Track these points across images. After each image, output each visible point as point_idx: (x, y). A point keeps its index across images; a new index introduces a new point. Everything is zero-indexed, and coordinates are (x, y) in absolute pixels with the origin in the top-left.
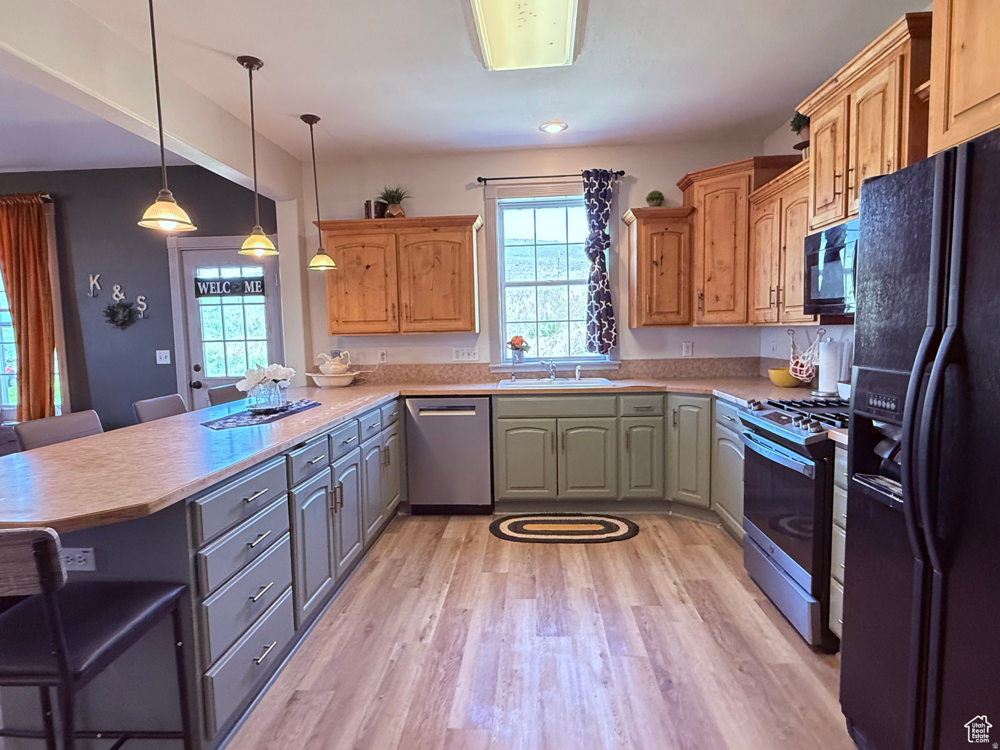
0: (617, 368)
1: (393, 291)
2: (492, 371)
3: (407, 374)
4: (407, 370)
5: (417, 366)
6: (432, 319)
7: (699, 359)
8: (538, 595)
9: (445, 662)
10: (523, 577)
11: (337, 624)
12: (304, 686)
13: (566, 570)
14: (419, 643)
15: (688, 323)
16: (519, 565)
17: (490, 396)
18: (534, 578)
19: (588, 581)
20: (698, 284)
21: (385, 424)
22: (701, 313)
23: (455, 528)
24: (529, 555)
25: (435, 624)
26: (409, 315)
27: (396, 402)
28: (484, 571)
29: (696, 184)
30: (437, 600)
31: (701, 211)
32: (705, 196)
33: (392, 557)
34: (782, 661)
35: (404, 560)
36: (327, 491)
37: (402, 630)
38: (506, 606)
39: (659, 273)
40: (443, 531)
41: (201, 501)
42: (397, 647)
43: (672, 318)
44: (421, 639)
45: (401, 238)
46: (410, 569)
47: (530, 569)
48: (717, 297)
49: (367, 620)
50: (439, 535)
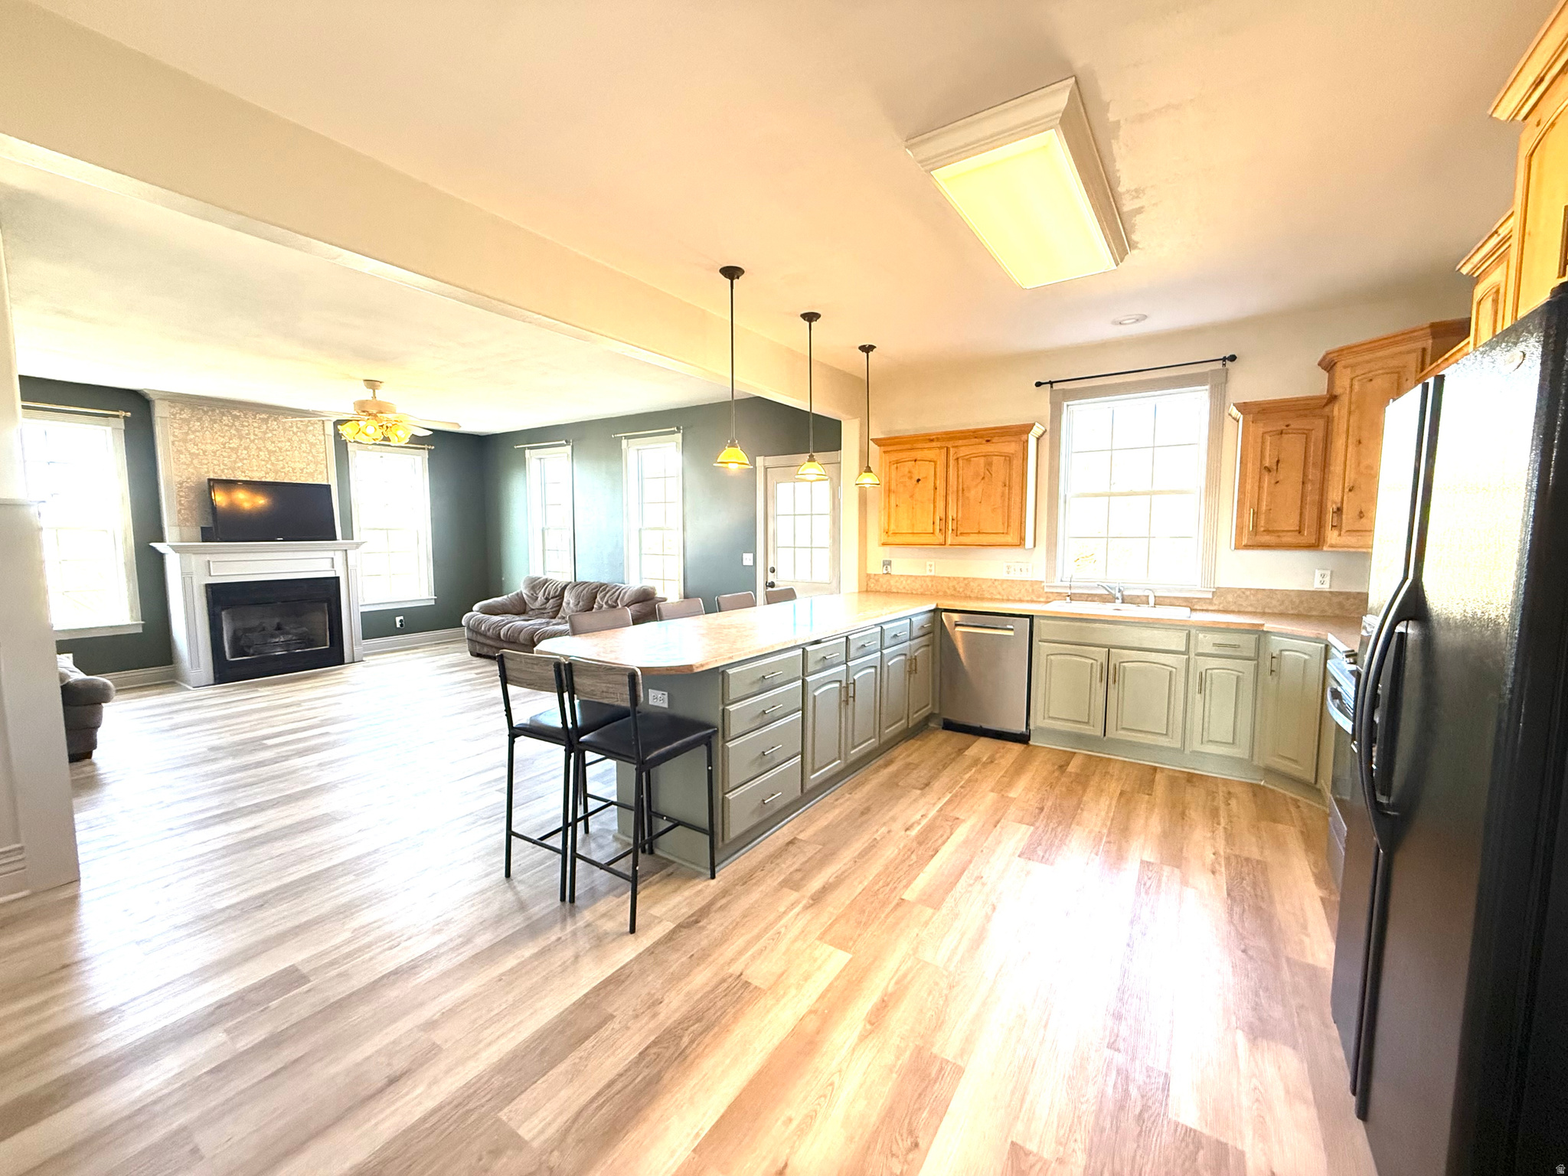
0: (1210, 596)
1: (941, 504)
2: (1046, 590)
3: (954, 586)
4: (955, 583)
5: (965, 579)
6: (979, 533)
7: (1341, 593)
8: (1037, 824)
9: (920, 853)
10: (1030, 805)
11: (841, 801)
12: (801, 836)
13: (1082, 810)
14: (903, 832)
15: (1316, 545)
16: (1031, 795)
17: (1031, 617)
18: (1042, 809)
19: (1104, 825)
20: (1334, 495)
21: (915, 634)
22: (1336, 533)
23: (981, 747)
24: (1048, 788)
25: (924, 822)
26: (955, 528)
27: (932, 614)
28: (992, 791)
29: (1338, 365)
30: (934, 804)
31: (1345, 400)
32: (1352, 379)
33: (909, 760)
34: (1310, 960)
35: (917, 766)
36: (841, 685)
37: (894, 819)
38: (999, 826)
39: (1273, 482)
40: (968, 747)
41: (730, 671)
42: (884, 830)
43: (1288, 539)
44: (907, 830)
45: (952, 451)
46: (923, 773)
47: (1042, 800)
48: (1361, 512)
49: (866, 805)
50: (961, 751)
